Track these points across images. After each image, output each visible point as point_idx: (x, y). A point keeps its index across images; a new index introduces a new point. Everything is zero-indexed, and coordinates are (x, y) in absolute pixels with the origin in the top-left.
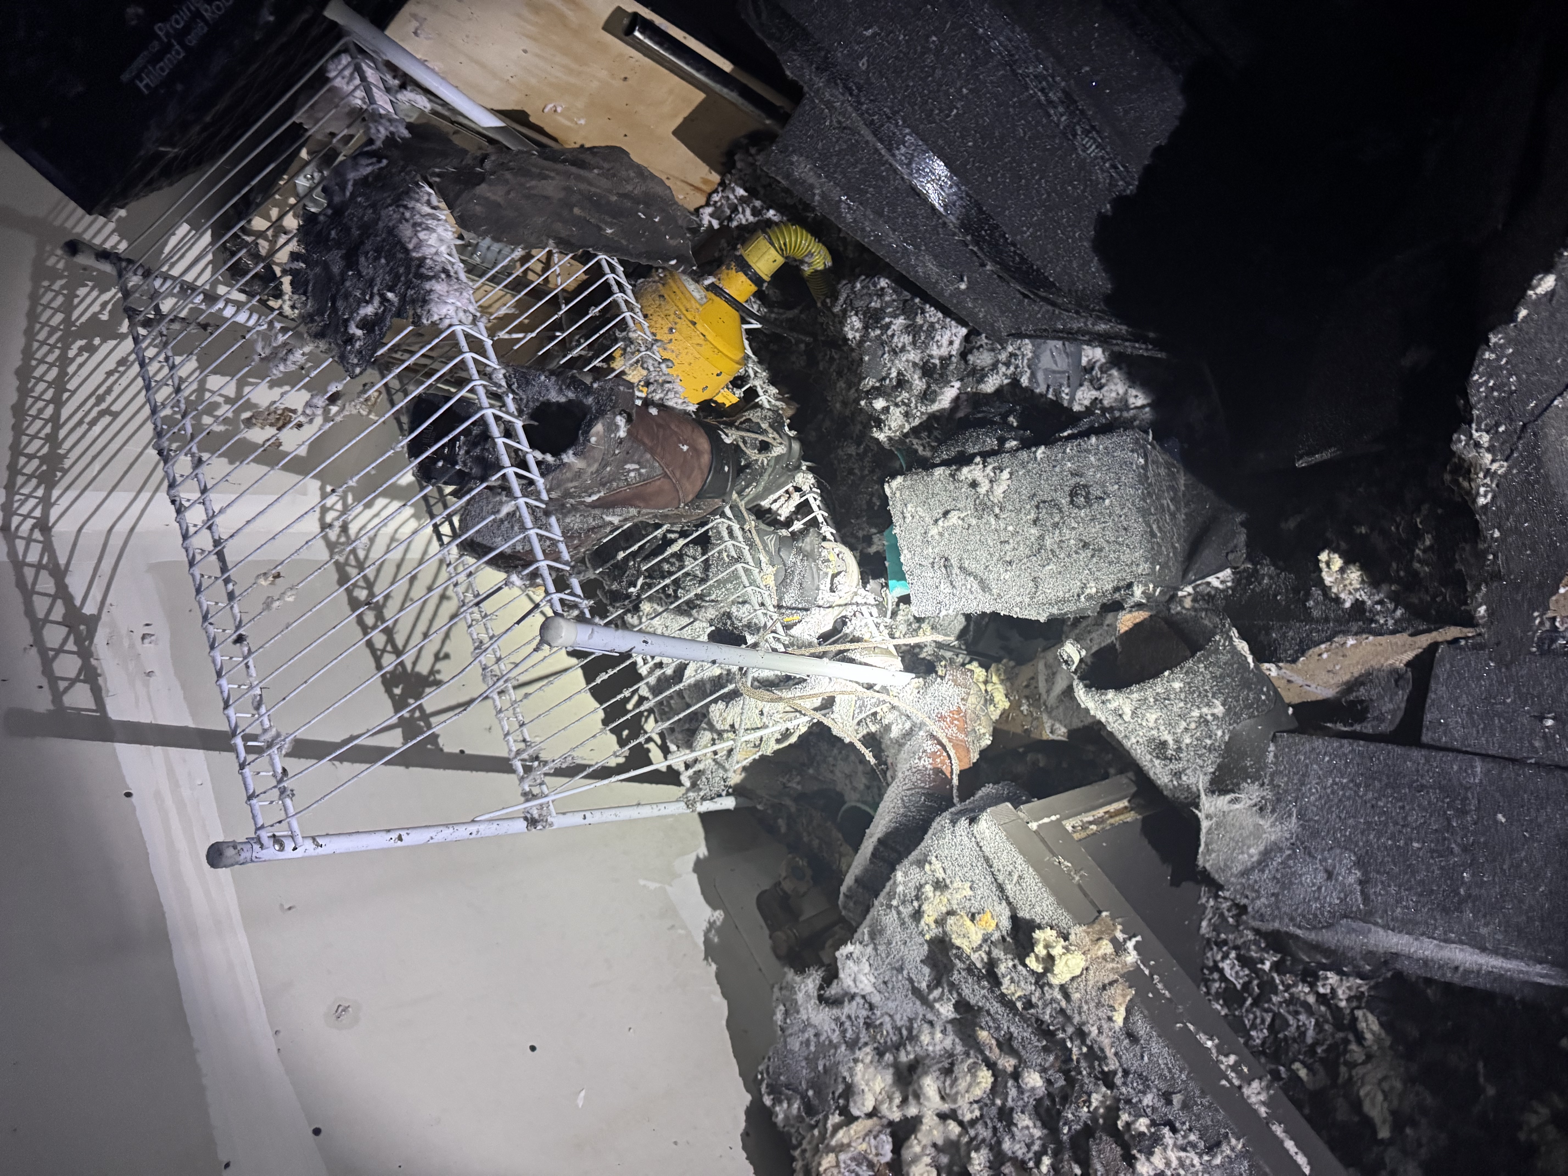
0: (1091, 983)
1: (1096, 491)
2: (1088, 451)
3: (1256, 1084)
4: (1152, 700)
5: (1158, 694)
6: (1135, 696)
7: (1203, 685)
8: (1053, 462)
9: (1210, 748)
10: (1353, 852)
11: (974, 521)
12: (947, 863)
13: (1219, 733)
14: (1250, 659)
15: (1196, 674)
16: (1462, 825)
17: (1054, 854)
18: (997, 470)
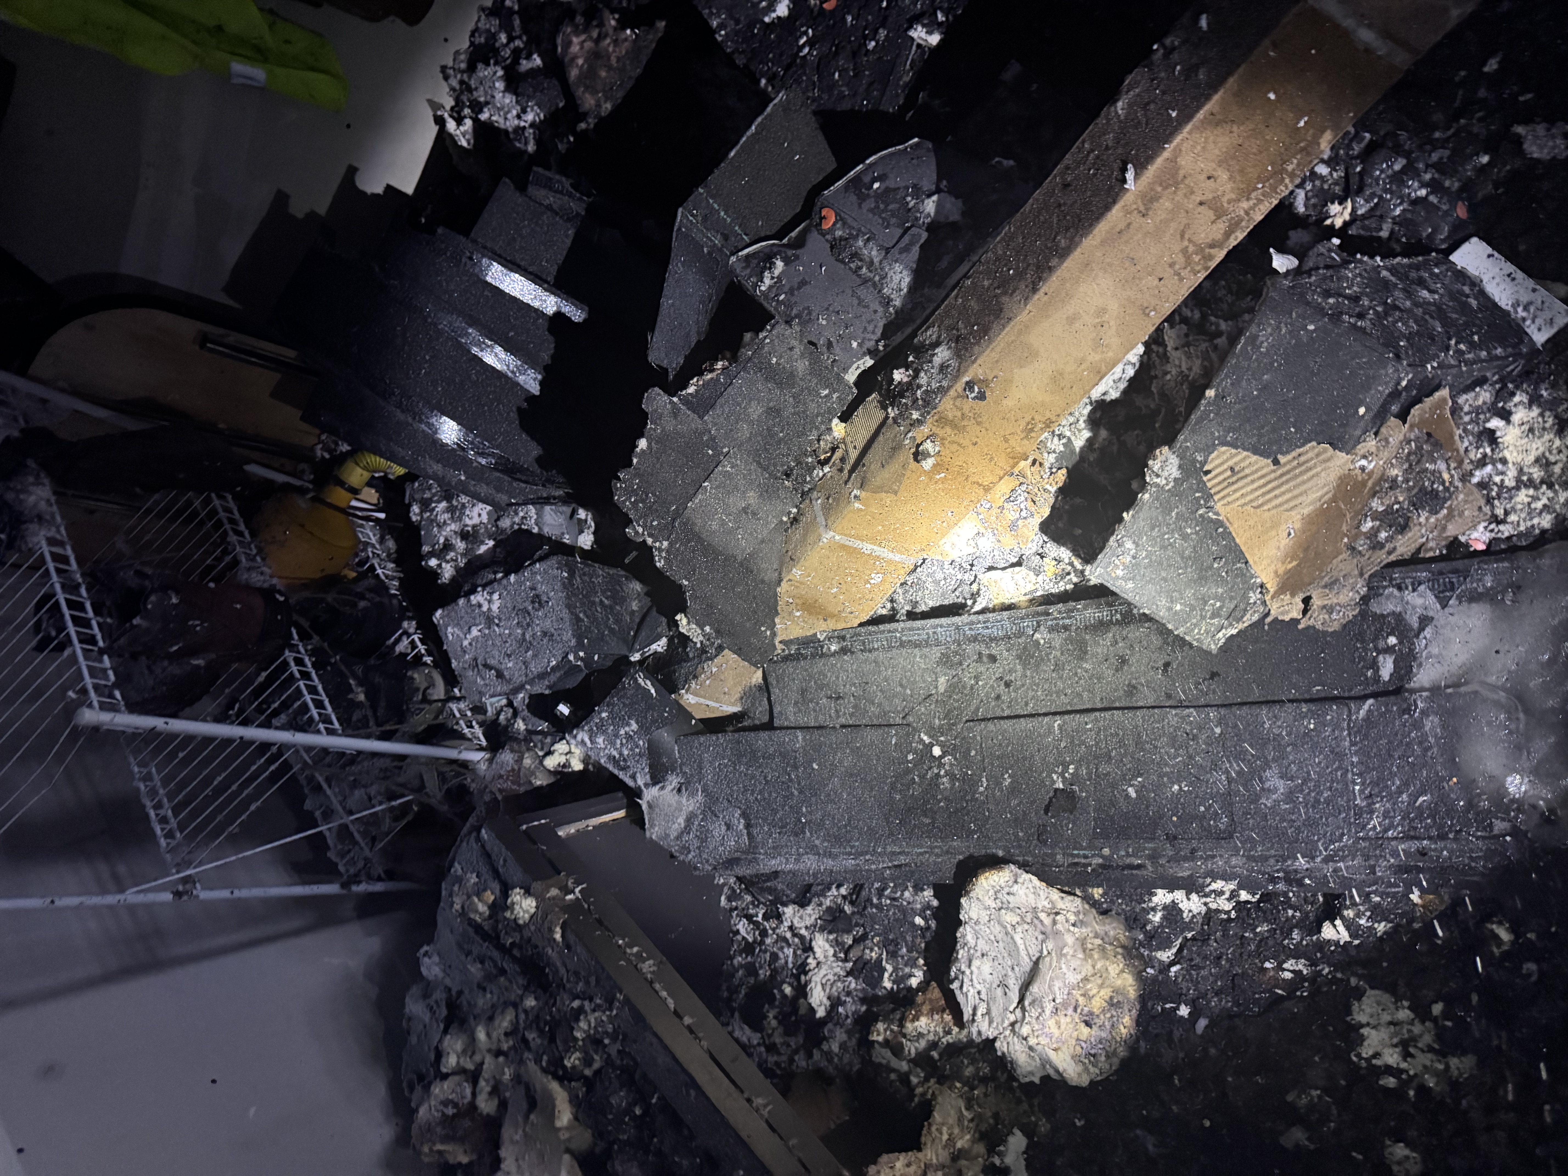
0: (540, 917)
1: (544, 598)
2: (536, 573)
3: (650, 962)
7: (620, 712)
8: (520, 583)
9: (640, 755)
10: (740, 808)
11: (487, 632)
12: (464, 864)
13: (641, 743)
14: (653, 691)
15: (613, 705)
16: (797, 776)
17: (535, 843)
18: (491, 594)
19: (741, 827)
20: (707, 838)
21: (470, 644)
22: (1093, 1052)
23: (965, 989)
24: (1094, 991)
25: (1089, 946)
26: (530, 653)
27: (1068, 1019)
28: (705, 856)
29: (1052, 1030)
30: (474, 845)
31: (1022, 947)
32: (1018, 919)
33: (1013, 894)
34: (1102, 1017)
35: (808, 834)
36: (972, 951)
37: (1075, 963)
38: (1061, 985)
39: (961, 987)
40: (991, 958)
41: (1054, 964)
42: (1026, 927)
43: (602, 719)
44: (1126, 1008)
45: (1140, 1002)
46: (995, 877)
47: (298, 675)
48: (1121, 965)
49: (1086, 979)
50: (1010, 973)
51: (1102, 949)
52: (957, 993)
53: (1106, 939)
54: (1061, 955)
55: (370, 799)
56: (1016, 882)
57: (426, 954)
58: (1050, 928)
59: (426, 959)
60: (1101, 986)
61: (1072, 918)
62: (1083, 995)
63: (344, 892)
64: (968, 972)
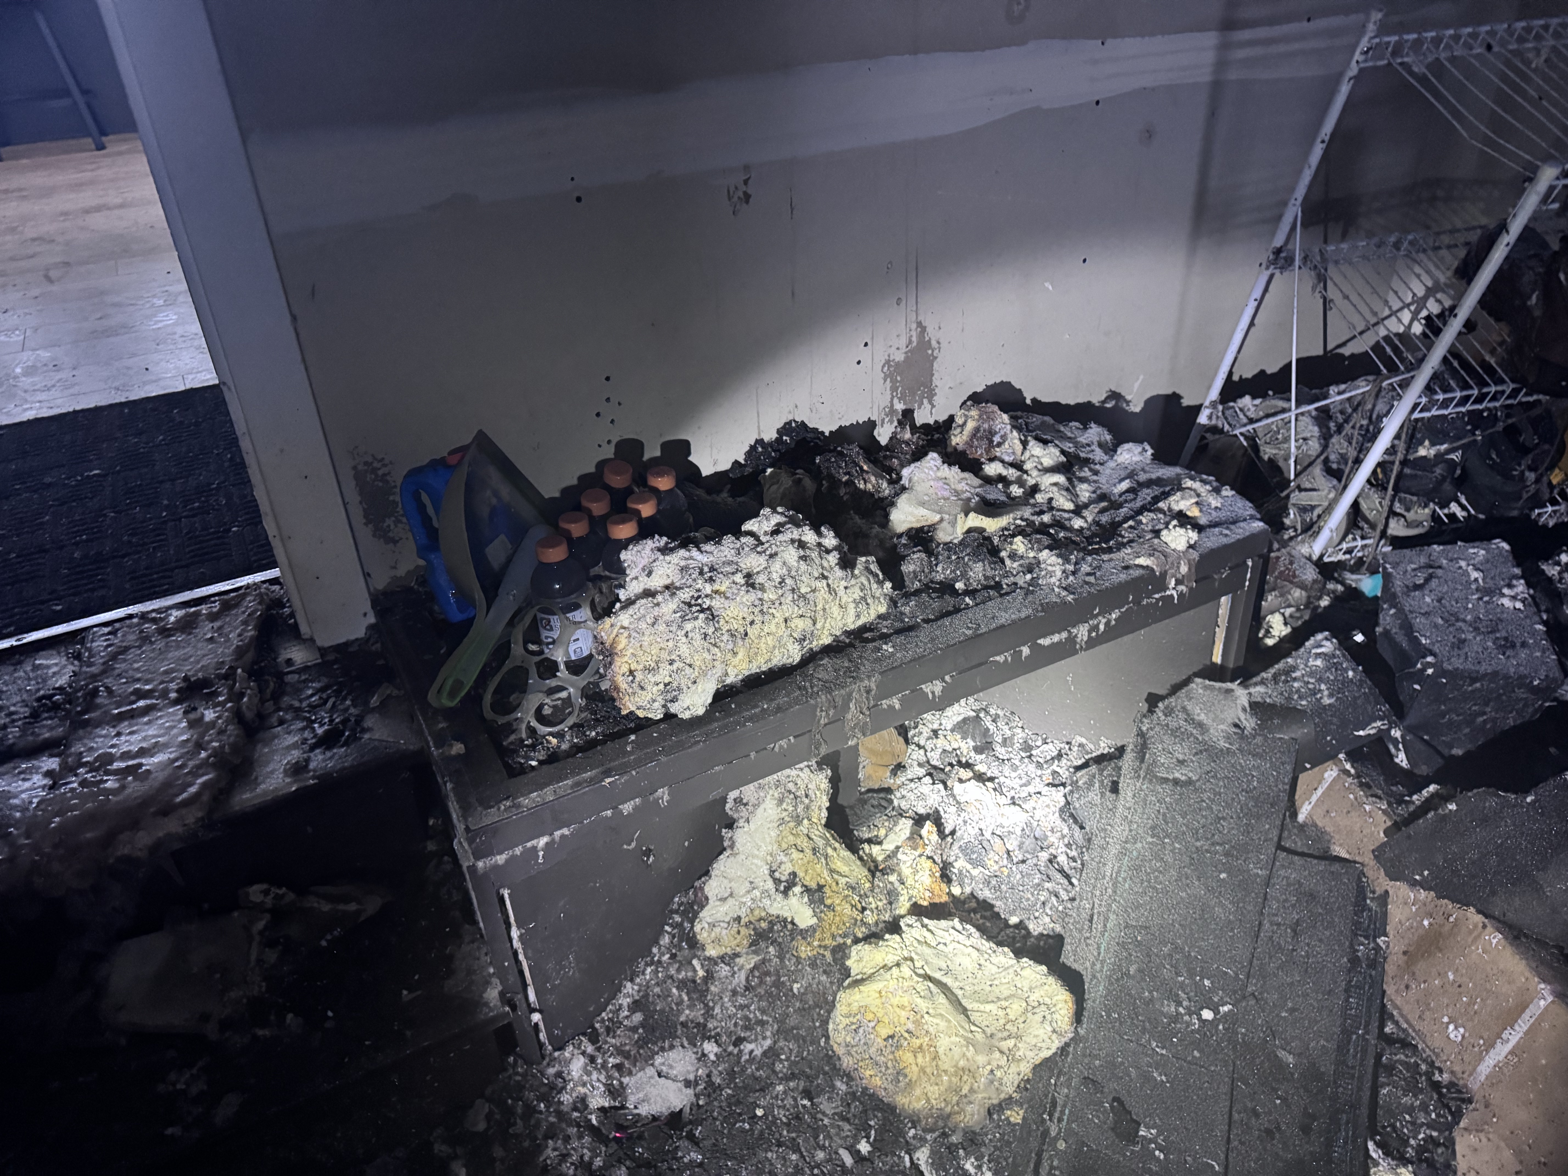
0: (1164, 550)
1: (1510, 652)
2: (1544, 653)
4: (1334, 662)
5: (1341, 664)
7: (1349, 691)
8: (1532, 633)
9: (1290, 698)
10: (1198, 780)
11: (1473, 587)
12: (1231, 499)
13: (1304, 703)
14: (1361, 733)
15: (1361, 686)
16: (1216, 853)
17: (1230, 569)
18: (1523, 601)
19: (1177, 775)
20: (1175, 737)
21: (1460, 568)
22: (861, 1031)
23: (952, 931)
24: (920, 1060)
25: (965, 1078)
26: (1440, 622)
27: (903, 1020)
28: (1157, 729)
29: (898, 998)
30: (1248, 514)
31: (982, 1007)
32: (1012, 1017)
33: (1042, 1022)
34: (891, 1057)
35: (1150, 839)
36: (986, 956)
37: (957, 1051)
38: (941, 1028)
39: (953, 928)
40: (976, 971)
41: (962, 1032)
42: (1002, 1022)
43: (1346, 670)
44: (891, 1087)
45: (888, 1105)
46: (1064, 1012)
47: (1485, 390)
48: (934, 1102)
49: (936, 1057)
50: (957, 983)
51: (957, 1091)
52: (951, 923)
53: (965, 1100)
54: (969, 1042)
56: (1054, 1031)
58: (997, 1044)
60: (923, 1070)
61: (998, 1074)
62: (920, 1047)
64: (968, 943)
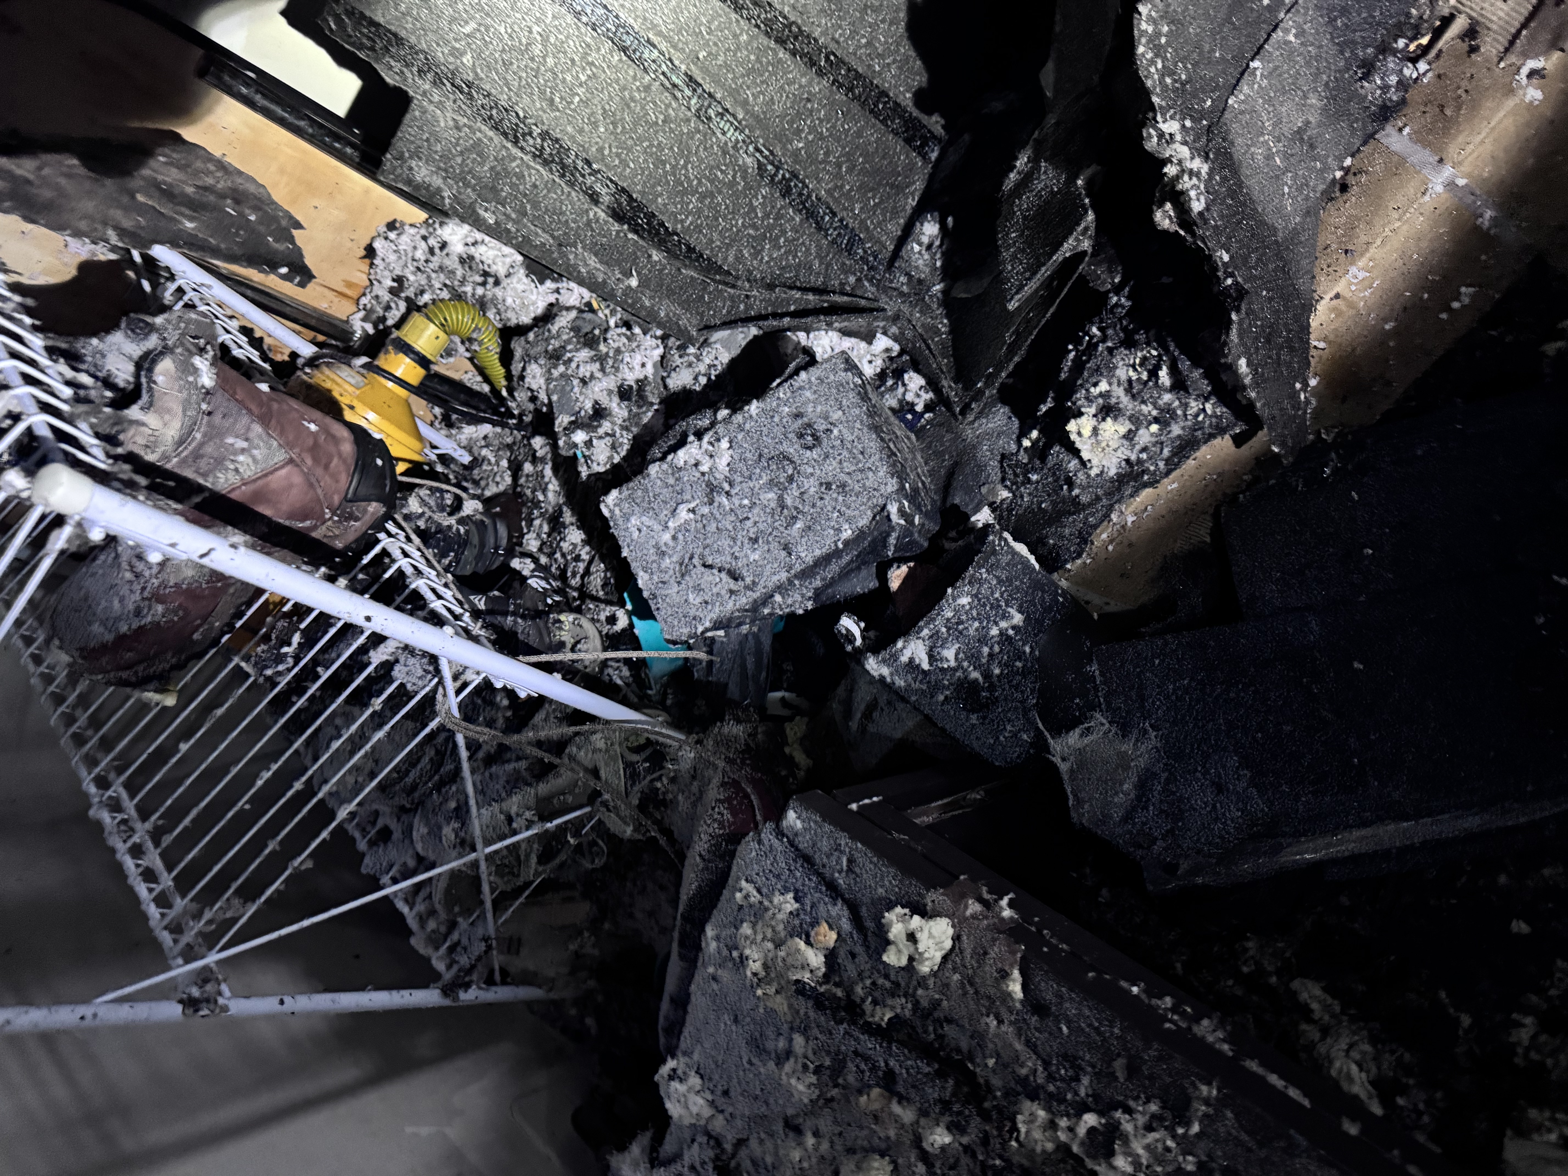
0: (968, 953)
1: (821, 426)
2: (801, 388)
3: (1205, 1022)
4: (944, 630)
5: (948, 620)
6: (926, 632)
7: (992, 593)
8: (770, 414)
11: (706, 510)
12: (760, 881)
13: (1027, 649)
14: (1033, 561)
17: (887, 831)
18: (713, 444)
21: (674, 537)
26: (799, 525)
30: (776, 843)
55: (510, 820)
57: (673, 1075)
59: (675, 1085)
63: (447, 1002)
